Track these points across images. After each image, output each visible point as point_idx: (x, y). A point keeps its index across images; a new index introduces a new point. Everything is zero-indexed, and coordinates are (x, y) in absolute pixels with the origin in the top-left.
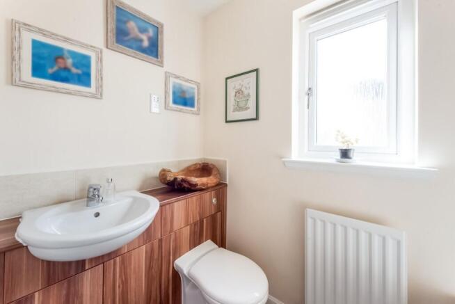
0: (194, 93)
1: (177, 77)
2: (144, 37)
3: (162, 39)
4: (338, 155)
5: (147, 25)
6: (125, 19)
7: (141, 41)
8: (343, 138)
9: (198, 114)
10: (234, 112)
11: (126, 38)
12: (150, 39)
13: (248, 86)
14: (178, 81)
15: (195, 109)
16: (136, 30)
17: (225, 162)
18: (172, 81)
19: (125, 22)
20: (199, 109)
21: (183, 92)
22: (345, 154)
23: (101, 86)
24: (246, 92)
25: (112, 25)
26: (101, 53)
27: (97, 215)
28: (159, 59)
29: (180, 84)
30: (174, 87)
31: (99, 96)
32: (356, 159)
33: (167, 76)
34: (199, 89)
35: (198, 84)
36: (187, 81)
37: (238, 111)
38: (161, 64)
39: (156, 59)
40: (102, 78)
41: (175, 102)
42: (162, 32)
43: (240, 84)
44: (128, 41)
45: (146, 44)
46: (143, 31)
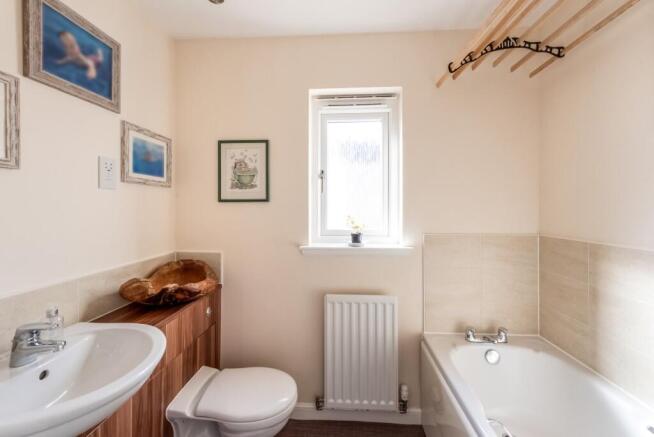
0: (162, 155)
1: (140, 130)
2: (90, 62)
3: (118, 68)
4: (350, 240)
5: (95, 44)
6: (58, 29)
7: (85, 68)
8: (353, 223)
9: (170, 187)
10: (232, 188)
11: (60, 62)
12: (98, 65)
13: (253, 158)
14: (141, 136)
15: (164, 179)
16: (77, 48)
17: (219, 255)
18: (133, 135)
19: (60, 34)
20: (169, 179)
21: (148, 153)
22: (356, 238)
23: (18, 146)
24: (251, 165)
25: (36, 37)
26: (17, 84)
27: (44, 375)
28: (113, 101)
29: (144, 142)
30: (135, 145)
31: (13, 163)
32: (365, 243)
33: (125, 127)
34: (169, 148)
35: (169, 142)
36: (154, 136)
37: (241, 188)
38: (116, 108)
39: (108, 100)
40: (18, 131)
41: (136, 170)
42: (118, 57)
43: (242, 154)
44: (63, 66)
45: (92, 73)
46: (88, 51)
